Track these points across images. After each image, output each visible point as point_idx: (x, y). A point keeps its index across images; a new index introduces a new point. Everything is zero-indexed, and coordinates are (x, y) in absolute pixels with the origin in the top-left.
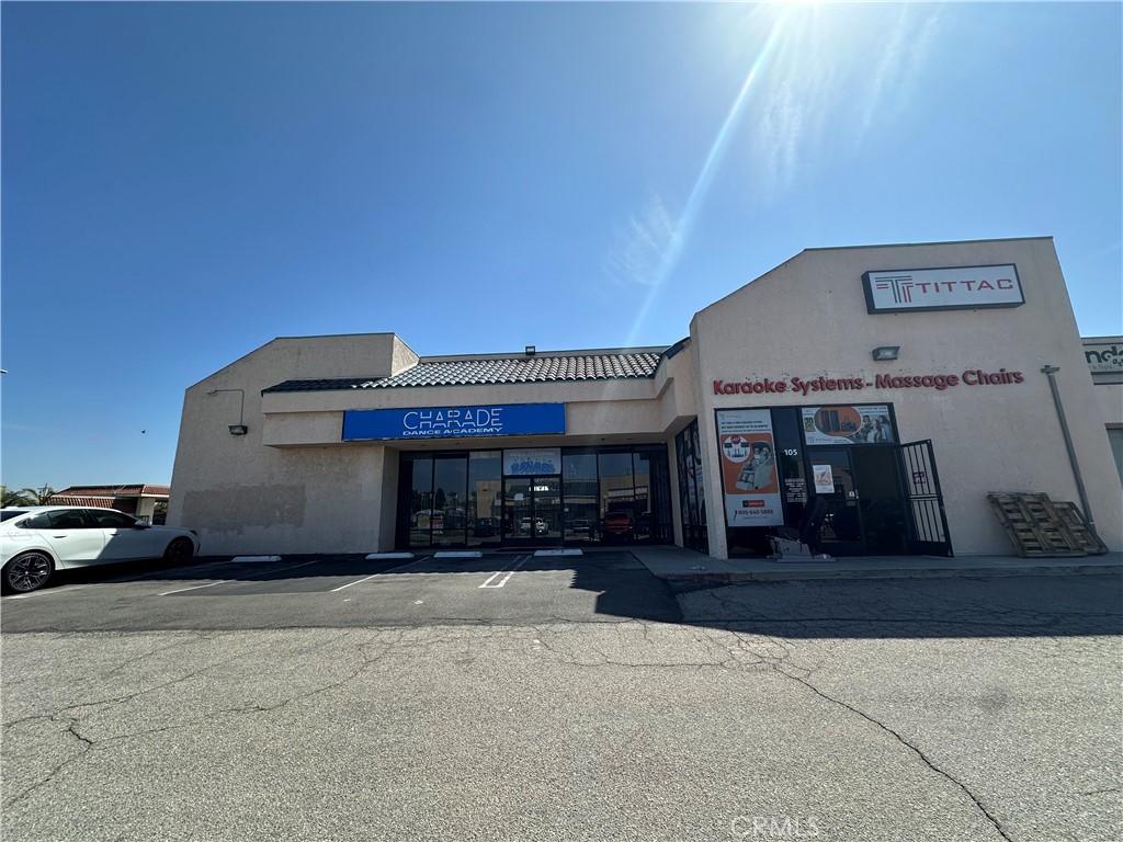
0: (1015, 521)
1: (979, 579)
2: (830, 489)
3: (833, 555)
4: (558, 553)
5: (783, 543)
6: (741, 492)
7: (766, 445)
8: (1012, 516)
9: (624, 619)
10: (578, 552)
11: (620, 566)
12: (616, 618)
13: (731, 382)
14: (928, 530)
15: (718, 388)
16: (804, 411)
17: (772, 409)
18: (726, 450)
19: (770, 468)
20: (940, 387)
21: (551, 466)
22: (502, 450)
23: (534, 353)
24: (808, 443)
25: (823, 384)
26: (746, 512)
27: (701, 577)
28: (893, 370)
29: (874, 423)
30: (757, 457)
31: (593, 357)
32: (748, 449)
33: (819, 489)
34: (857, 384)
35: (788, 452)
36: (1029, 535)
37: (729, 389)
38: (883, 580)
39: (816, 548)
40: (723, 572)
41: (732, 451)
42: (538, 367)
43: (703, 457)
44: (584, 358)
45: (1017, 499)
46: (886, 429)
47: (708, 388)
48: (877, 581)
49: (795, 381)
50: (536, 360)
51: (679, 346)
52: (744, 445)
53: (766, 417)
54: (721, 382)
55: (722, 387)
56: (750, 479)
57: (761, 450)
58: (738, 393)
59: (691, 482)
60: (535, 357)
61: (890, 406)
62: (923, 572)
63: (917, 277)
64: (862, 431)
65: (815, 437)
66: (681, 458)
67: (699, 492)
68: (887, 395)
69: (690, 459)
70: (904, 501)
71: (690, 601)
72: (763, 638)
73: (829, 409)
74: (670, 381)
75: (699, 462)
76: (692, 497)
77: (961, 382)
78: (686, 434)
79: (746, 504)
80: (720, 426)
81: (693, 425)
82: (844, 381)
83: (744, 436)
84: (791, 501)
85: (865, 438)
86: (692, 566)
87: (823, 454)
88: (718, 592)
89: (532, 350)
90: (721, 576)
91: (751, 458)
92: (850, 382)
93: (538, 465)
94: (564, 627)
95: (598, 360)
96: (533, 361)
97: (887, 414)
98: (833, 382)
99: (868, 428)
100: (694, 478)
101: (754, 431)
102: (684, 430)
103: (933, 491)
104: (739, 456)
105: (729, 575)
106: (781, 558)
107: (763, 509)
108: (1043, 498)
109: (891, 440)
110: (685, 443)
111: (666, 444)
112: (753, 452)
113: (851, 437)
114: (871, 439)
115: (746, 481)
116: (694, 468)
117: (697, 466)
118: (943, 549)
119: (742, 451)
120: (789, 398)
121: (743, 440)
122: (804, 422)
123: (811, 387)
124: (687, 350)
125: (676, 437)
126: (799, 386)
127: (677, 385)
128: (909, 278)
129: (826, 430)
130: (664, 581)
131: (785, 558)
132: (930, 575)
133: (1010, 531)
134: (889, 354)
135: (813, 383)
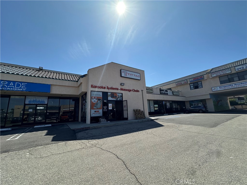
0: (136, 114)
1: (131, 124)
2: (111, 108)
3: (110, 121)
4: (43, 126)
5: (101, 119)
6: (94, 109)
7: (101, 99)
8: (136, 113)
9: (60, 142)
10: (50, 125)
11: (62, 128)
12: (58, 142)
13: (95, 85)
14: (125, 116)
15: (92, 86)
16: (108, 93)
17: (102, 92)
18: (92, 100)
19: (101, 104)
20: (129, 91)
21: (44, 102)
22: (25, 96)
23: (42, 69)
24: (108, 99)
25: (112, 88)
26: (95, 113)
27: (83, 128)
28: (123, 87)
29: (119, 96)
30: (98, 102)
31: (62, 74)
32: (97, 100)
33: (109, 109)
34: (117, 89)
35: (105, 101)
36: (138, 116)
37: (94, 87)
38: (117, 125)
39: (108, 120)
40: (88, 127)
41: (94, 100)
42: (43, 73)
43: (87, 101)
44: (59, 74)
45: (137, 110)
46: (121, 98)
47: (90, 86)
48: (116, 125)
49: (107, 87)
50: (42, 71)
51: (84, 76)
52: (96, 99)
53: (101, 94)
54: (93, 85)
55: (93, 86)
56: (97, 106)
57: (99, 100)
58: (96, 88)
59: (84, 107)
60: (42, 70)
61: (122, 94)
62: (123, 123)
63: (128, 72)
64: (118, 98)
65: (110, 98)
66: (82, 101)
67: (85, 109)
68: (122, 92)
69: (84, 101)
70: (122, 111)
71: (79, 135)
72: (94, 140)
73: (113, 93)
74: (81, 83)
75: (86, 102)
76: (84, 110)
77: (132, 91)
78: (84, 96)
79: (95, 112)
80: (92, 94)
81: (86, 94)
82: (116, 88)
83: (96, 97)
84: (104, 111)
85: (118, 99)
86: (81, 126)
87: (111, 101)
88: (86, 131)
89: (42, 68)
90: (88, 128)
91: (97, 102)
92: (117, 88)
93: (39, 101)
94: (39, 147)
95: (63, 75)
96: (41, 71)
97: (121, 95)
98: (114, 88)
99: (119, 97)
100: (85, 106)
101: (98, 96)
102: (84, 95)
103: (127, 109)
104: (95, 101)
105: (89, 127)
106: (101, 123)
107: (98, 112)
108: (140, 110)
109: (122, 100)
110: (83, 98)
111: (79, 98)
112: (98, 101)
113: (116, 99)
114: (119, 100)
115: (96, 107)
116: (85, 103)
117: (86, 103)
118: (127, 119)
119: (96, 100)
120: (106, 90)
121: (96, 98)
122: (108, 95)
123: (110, 89)
124: (86, 77)
125: (82, 96)
126: (108, 88)
127: (83, 84)
128: (127, 72)
129: (112, 97)
130: (74, 130)
131: (102, 122)
132: (124, 124)
133: (135, 115)
134: (123, 84)
135: (110, 88)
